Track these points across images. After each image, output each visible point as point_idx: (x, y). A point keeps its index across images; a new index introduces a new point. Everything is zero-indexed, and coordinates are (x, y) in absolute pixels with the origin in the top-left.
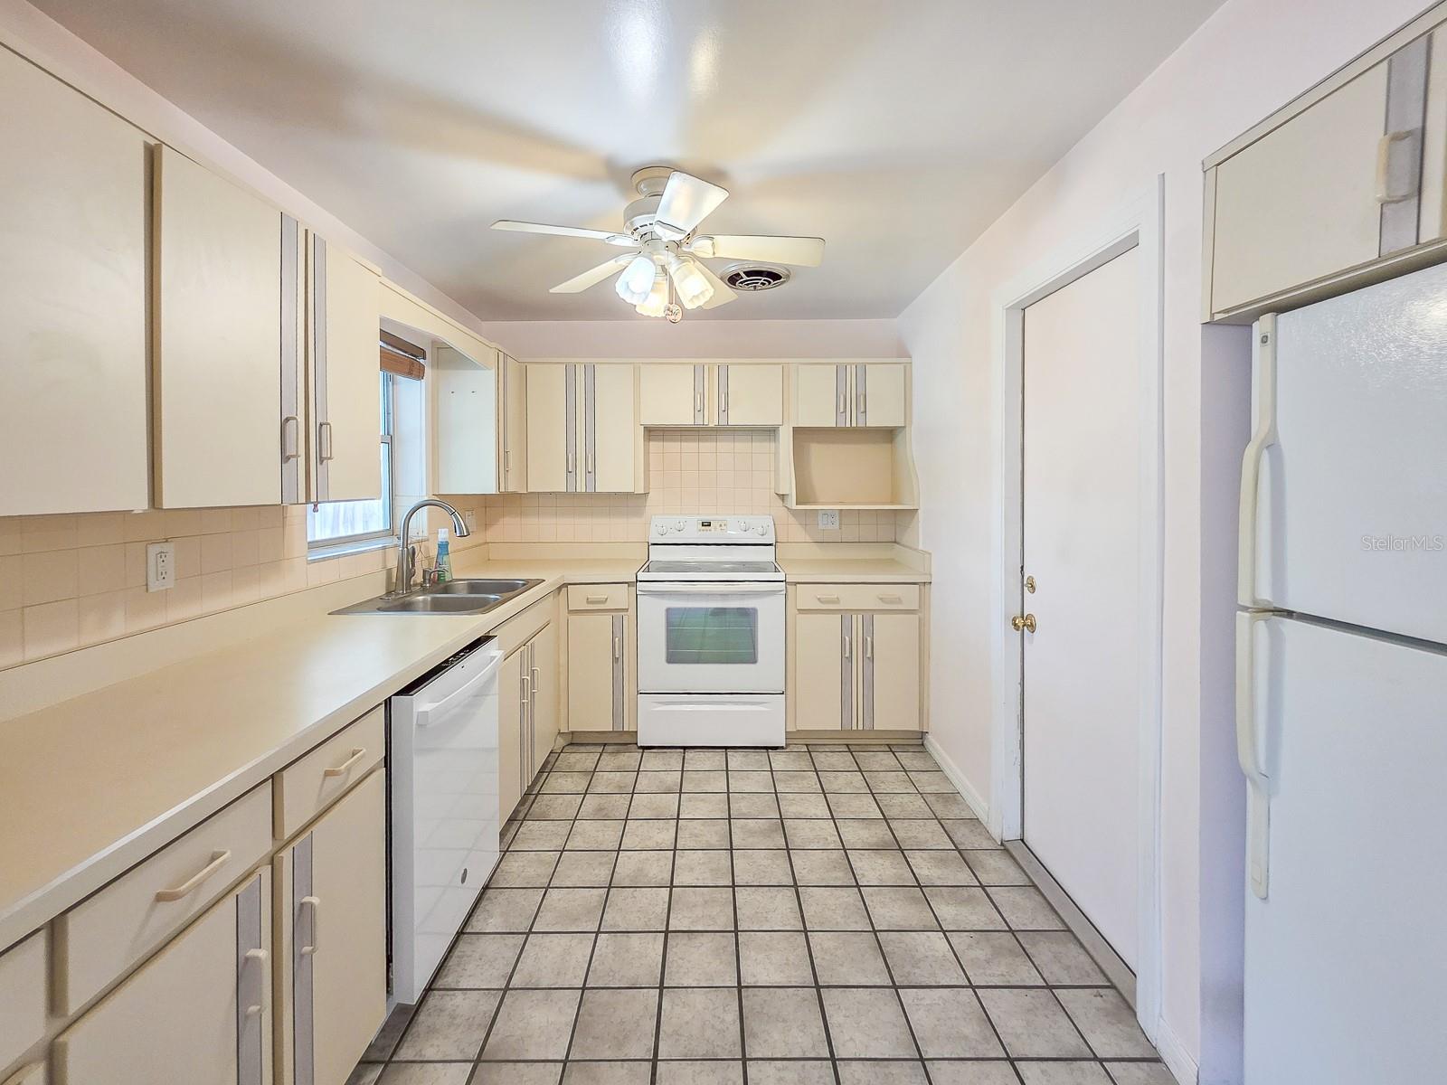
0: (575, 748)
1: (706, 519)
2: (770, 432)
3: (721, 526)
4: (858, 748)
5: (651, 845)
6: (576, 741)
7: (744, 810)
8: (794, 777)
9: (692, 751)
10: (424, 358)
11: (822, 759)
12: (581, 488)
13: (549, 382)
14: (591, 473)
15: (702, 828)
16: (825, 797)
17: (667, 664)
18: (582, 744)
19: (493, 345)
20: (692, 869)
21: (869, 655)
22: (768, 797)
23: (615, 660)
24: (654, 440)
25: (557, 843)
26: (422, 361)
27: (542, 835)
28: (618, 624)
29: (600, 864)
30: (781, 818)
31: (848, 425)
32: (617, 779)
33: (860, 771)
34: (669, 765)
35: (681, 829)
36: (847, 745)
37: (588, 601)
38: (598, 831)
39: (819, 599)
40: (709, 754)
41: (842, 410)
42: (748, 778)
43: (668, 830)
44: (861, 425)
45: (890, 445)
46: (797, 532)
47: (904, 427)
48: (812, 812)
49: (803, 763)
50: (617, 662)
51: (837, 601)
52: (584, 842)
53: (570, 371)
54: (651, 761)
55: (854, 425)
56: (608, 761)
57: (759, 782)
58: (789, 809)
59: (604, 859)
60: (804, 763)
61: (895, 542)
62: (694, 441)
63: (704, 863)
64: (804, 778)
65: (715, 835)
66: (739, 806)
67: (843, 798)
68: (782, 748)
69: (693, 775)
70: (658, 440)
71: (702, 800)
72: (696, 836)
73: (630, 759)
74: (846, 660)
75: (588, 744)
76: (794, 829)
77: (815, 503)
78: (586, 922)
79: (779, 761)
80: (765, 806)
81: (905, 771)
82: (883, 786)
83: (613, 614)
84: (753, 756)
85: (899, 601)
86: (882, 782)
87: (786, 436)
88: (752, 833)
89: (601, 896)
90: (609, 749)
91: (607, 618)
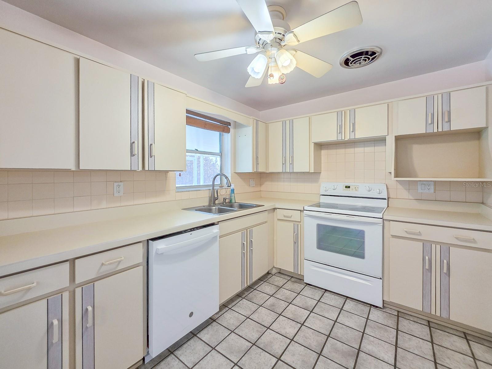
0: (279, 275)
1: (348, 185)
2: (381, 140)
3: (355, 188)
4: (436, 326)
5: (283, 332)
6: (281, 272)
7: (339, 335)
8: (380, 328)
9: (329, 293)
10: (230, 125)
11: (405, 324)
12: (288, 170)
13: (276, 129)
14: (292, 164)
15: (311, 335)
16: (396, 349)
17: (318, 250)
18: (283, 274)
19: (251, 117)
20: (294, 355)
21: (445, 270)
22: (357, 333)
23: (295, 243)
24: (323, 150)
25: (247, 313)
26: (229, 127)
27: (245, 307)
28: (296, 227)
29: (257, 331)
30: (359, 350)
31: (436, 131)
32: (288, 294)
33: (432, 342)
34: (314, 296)
35: (301, 330)
36: (429, 321)
37: (284, 216)
38: (266, 315)
39: (406, 231)
40: (337, 297)
41: (430, 122)
42: (351, 318)
43: (295, 328)
44: (446, 129)
45: (476, 142)
46: (403, 193)
47: (486, 128)
48: (382, 355)
49: (390, 321)
50: (296, 244)
51: (420, 234)
52: (258, 317)
53: (284, 123)
54: (308, 292)
55: (440, 130)
56: (289, 285)
57: (356, 322)
58: (367, 346)
59: (260, 329)
60: (392, 322)
61: (483, 203)
62: (343, 148)
63: (301, 355)
64: (386, 331)
65: (315, 341)
66: (338, 331)
67: (410, 356)
68: (381, 308)
69: (322, 305)
70: (326, 149)
71: (320, 320)
72: (306, 338)
73: (298, 287)
74: (427, 271)
75: (286, 275)
76: (364, 360)
77: (416, 177)
78: (235, 356)
79: (375, 315)
80: (353, 338)
81: (474, 358)
82: (448, 361)
83: (294, 223)
84: (361, 306)
85: (474, 241)
86: (448, 358)
87: (391, 143)
88: (336, 350)
89: (247, 346)
90: (293, 279)
91: (292, 224)
